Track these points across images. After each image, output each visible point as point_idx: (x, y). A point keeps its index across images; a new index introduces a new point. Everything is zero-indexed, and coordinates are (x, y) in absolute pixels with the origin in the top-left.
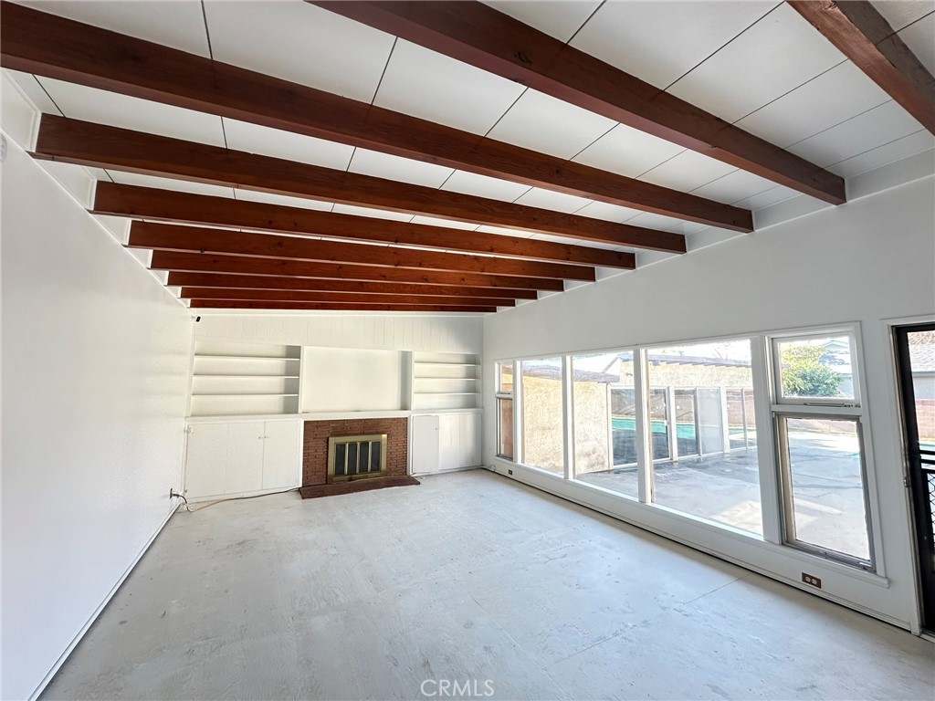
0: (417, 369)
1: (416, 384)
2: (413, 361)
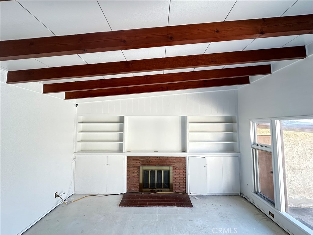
0: (190, 127)
1: (190, 136)
2: (188, 122)
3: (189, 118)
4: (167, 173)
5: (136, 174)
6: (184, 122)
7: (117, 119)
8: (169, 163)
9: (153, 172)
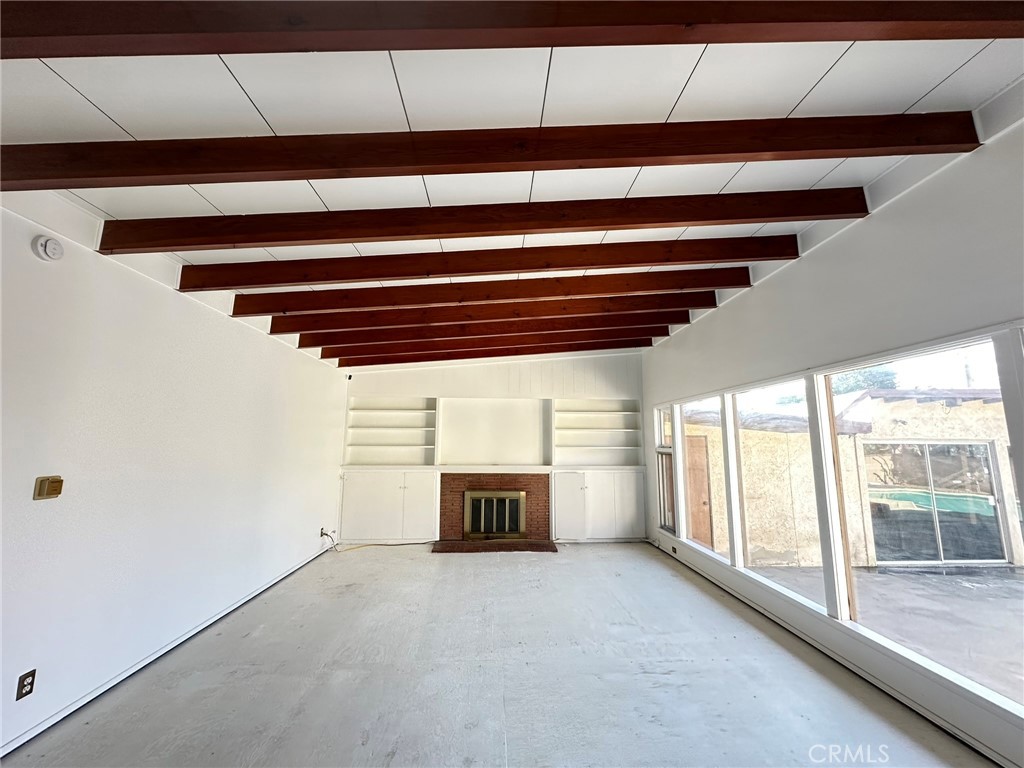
0: (557, 418)
1: (557, 436)
2: (553, 411)
3: (556, 404)
4: (515, 503)
5: (457, 507)
6: (546, 409)
7: (422, 404)
8: (518, 486)
9: (489, 502)
